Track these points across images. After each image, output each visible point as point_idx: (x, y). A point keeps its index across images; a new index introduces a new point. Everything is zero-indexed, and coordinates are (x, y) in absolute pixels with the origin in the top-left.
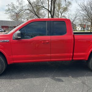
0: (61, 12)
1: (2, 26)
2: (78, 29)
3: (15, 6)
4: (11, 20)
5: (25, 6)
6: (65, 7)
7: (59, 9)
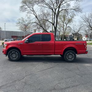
0: (66, 23)
1: (12, 36)
2: (84, 39)
3: (24, 20)
4: (20, 31)
5: (32, 20)
6: (70, 18)
7: (64, 20)
